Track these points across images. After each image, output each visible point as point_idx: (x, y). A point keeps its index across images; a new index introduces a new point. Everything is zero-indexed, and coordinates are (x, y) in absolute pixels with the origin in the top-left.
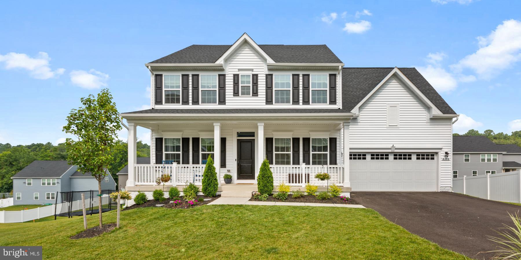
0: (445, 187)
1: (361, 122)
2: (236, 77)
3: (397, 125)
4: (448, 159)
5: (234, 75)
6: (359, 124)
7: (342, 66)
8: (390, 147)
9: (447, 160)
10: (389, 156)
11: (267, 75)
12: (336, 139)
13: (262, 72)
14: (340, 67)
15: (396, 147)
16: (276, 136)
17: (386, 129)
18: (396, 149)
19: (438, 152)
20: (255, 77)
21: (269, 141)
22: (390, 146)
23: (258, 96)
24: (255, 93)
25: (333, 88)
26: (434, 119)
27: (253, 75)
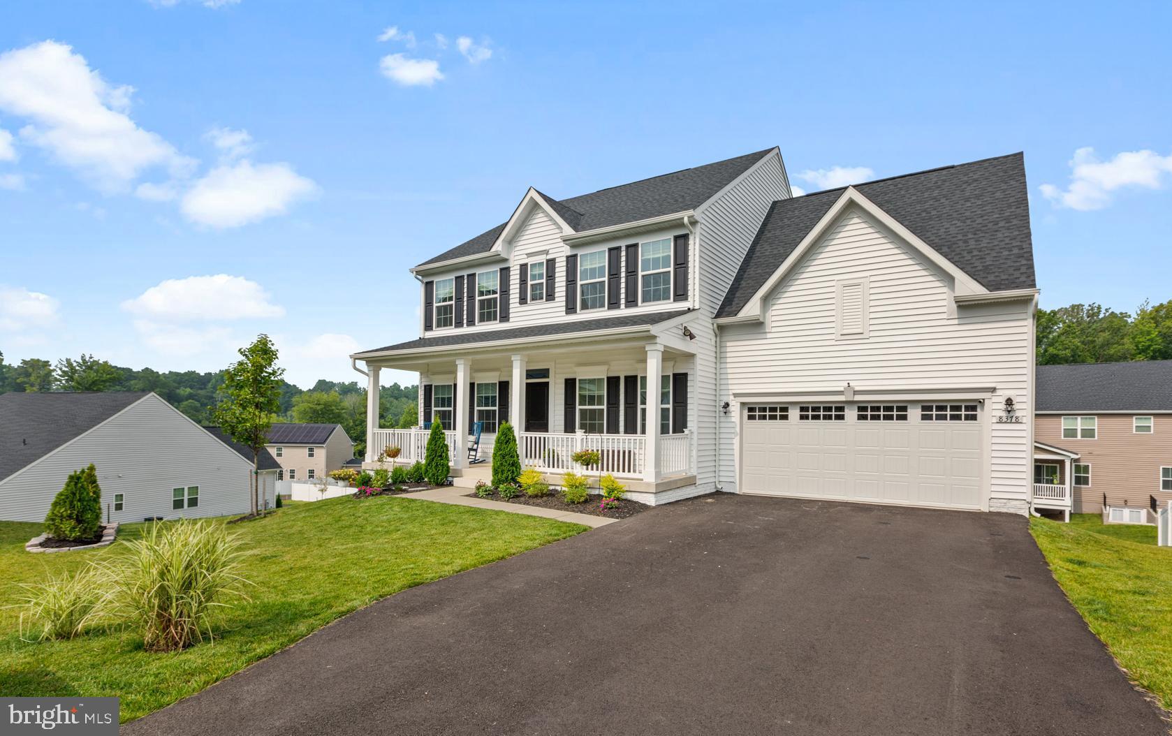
0: (1005, 501)
1: (774, 330)
2: (523, 268)
3: (862, 331)
4: (1017, 418)
5: (522, 266)
6: (769, 336)
7: (689, 217)
8: (842, 389)
9: (1014, 420)
10: (846, 410)
11: (568, 257)
12: (685, 375)
13: (561, 253)
14: (686, 220)
15: (857, 389)
16: (581, 374)
17: (833, 343)
18: (856, 393)
19: (984, 400)
20: (551, 263)
21: (570, 384)
22: (841, 386)
23: (554, 300)
24: (551, 297)
25: (681, 263)
26: (967, 307)
27: (548, 261)
